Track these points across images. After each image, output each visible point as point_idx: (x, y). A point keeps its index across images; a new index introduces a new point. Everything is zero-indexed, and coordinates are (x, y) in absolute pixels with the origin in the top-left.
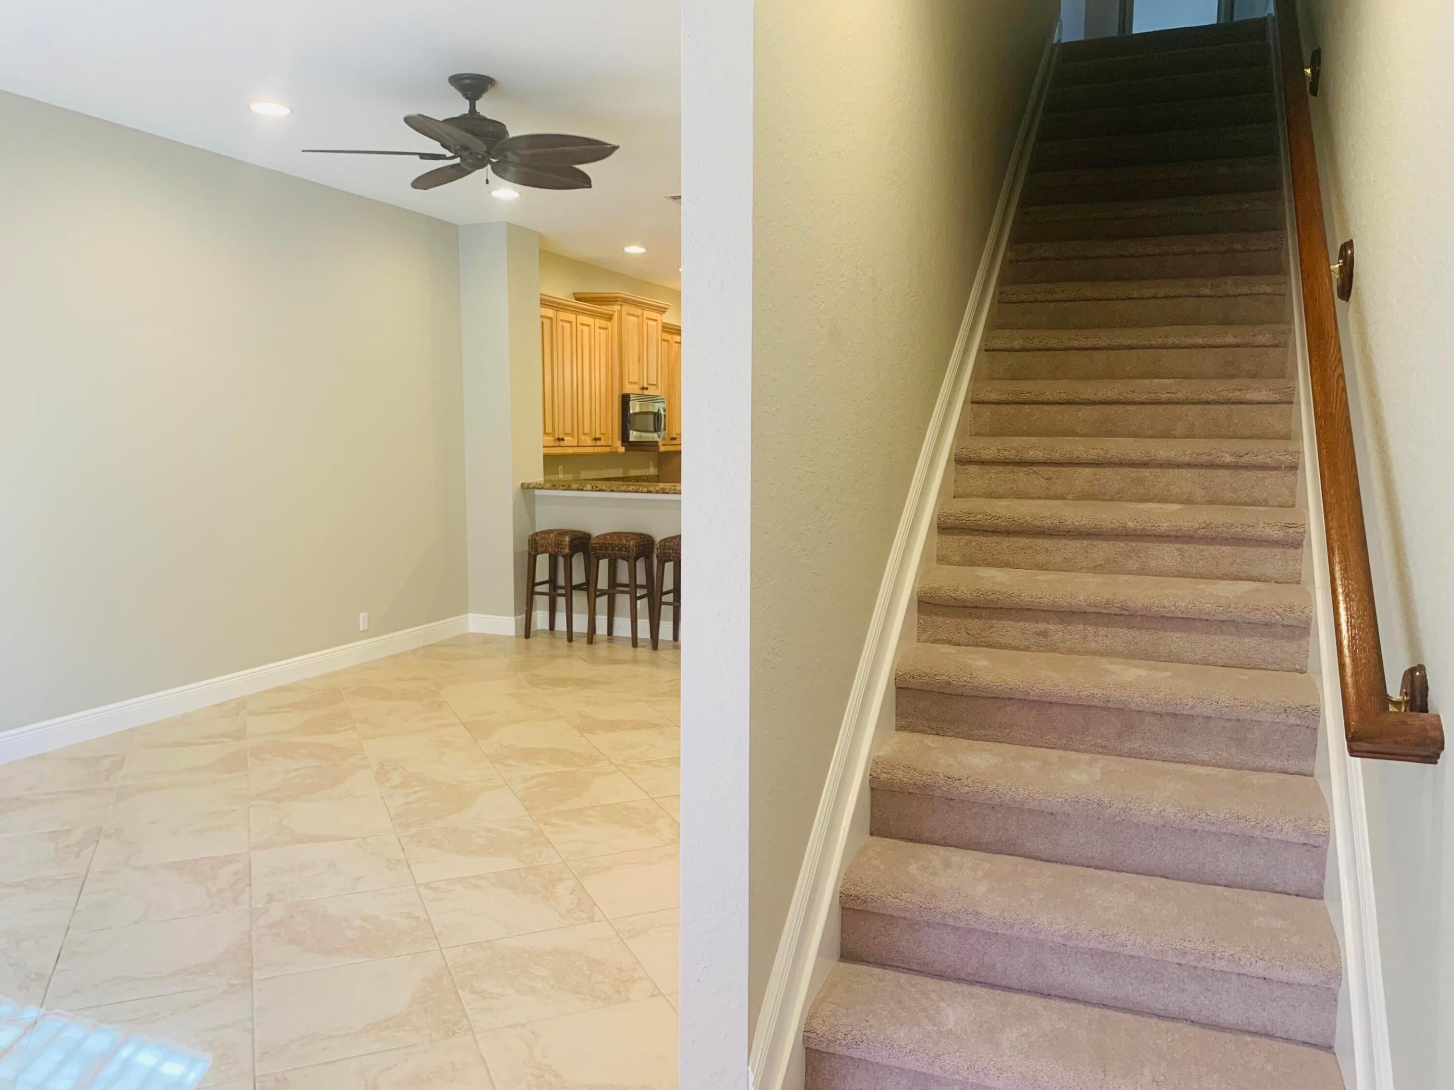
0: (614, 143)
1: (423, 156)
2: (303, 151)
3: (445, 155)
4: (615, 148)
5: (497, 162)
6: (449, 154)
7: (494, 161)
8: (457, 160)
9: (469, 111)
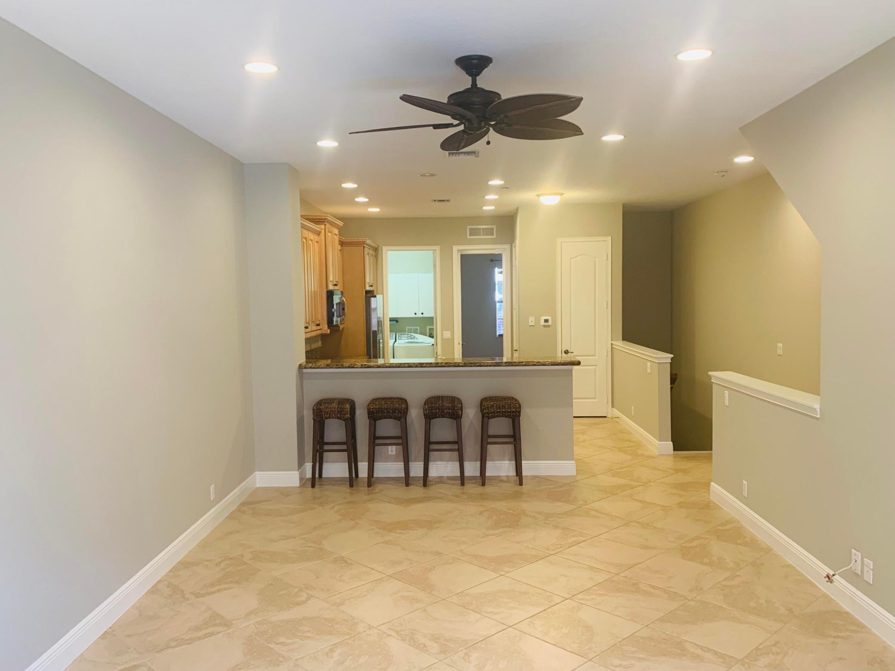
0: (577, 95)
1: (436, 127)
2: (350, 133)
3: (453, 124)
4: (581, 99)
5: (495, 124)
6: (456, 122)
7: (493, 123)
8: (462, 127)
9: (472, 85)
